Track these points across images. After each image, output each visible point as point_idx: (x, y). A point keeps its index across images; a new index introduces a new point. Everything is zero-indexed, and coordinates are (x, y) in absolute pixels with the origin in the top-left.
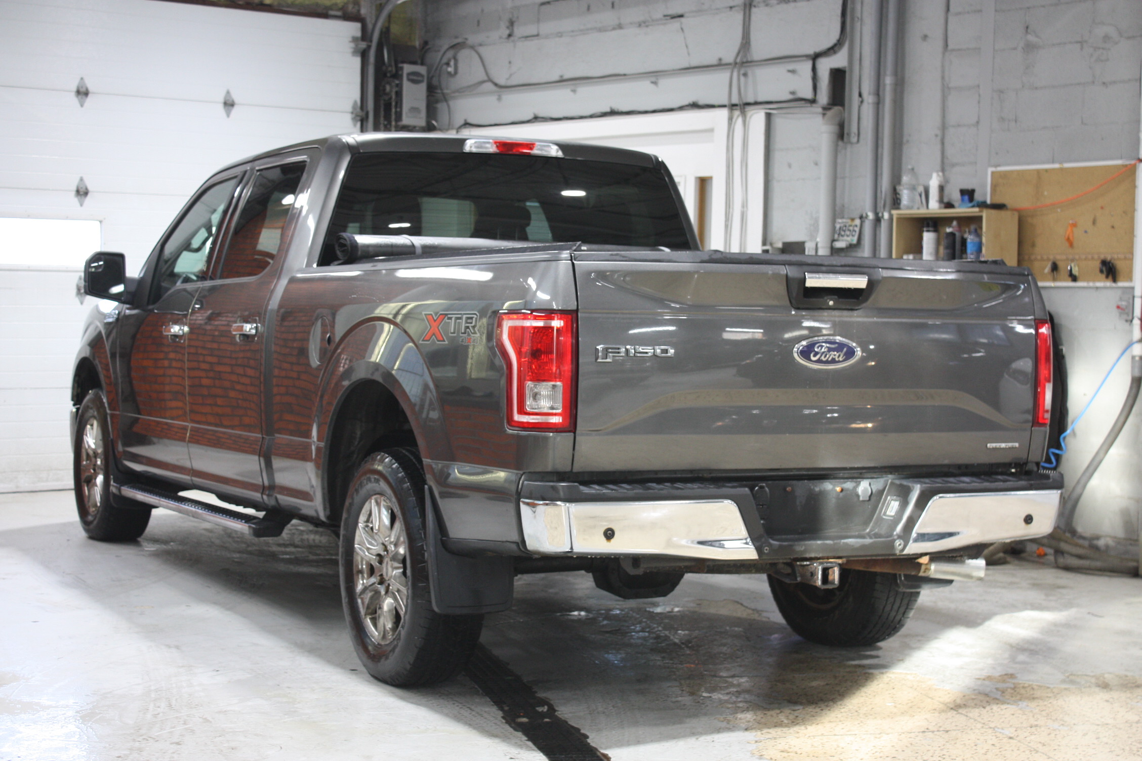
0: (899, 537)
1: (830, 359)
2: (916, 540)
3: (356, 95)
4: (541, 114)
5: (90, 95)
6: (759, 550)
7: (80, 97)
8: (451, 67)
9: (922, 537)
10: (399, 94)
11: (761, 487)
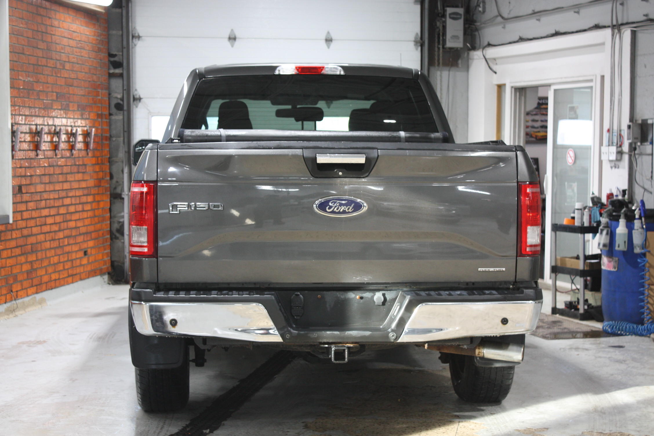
0: (393, 331)
1: (341, 210)
2: (407, 333)
3: (418, 30)
4: (524, 37)
5: (237, 40)
6: (282, 336)
7: (231, 41)
8: (480, 7)
9: (413, 332)
10: (444, 27)
11: (297, 295)
